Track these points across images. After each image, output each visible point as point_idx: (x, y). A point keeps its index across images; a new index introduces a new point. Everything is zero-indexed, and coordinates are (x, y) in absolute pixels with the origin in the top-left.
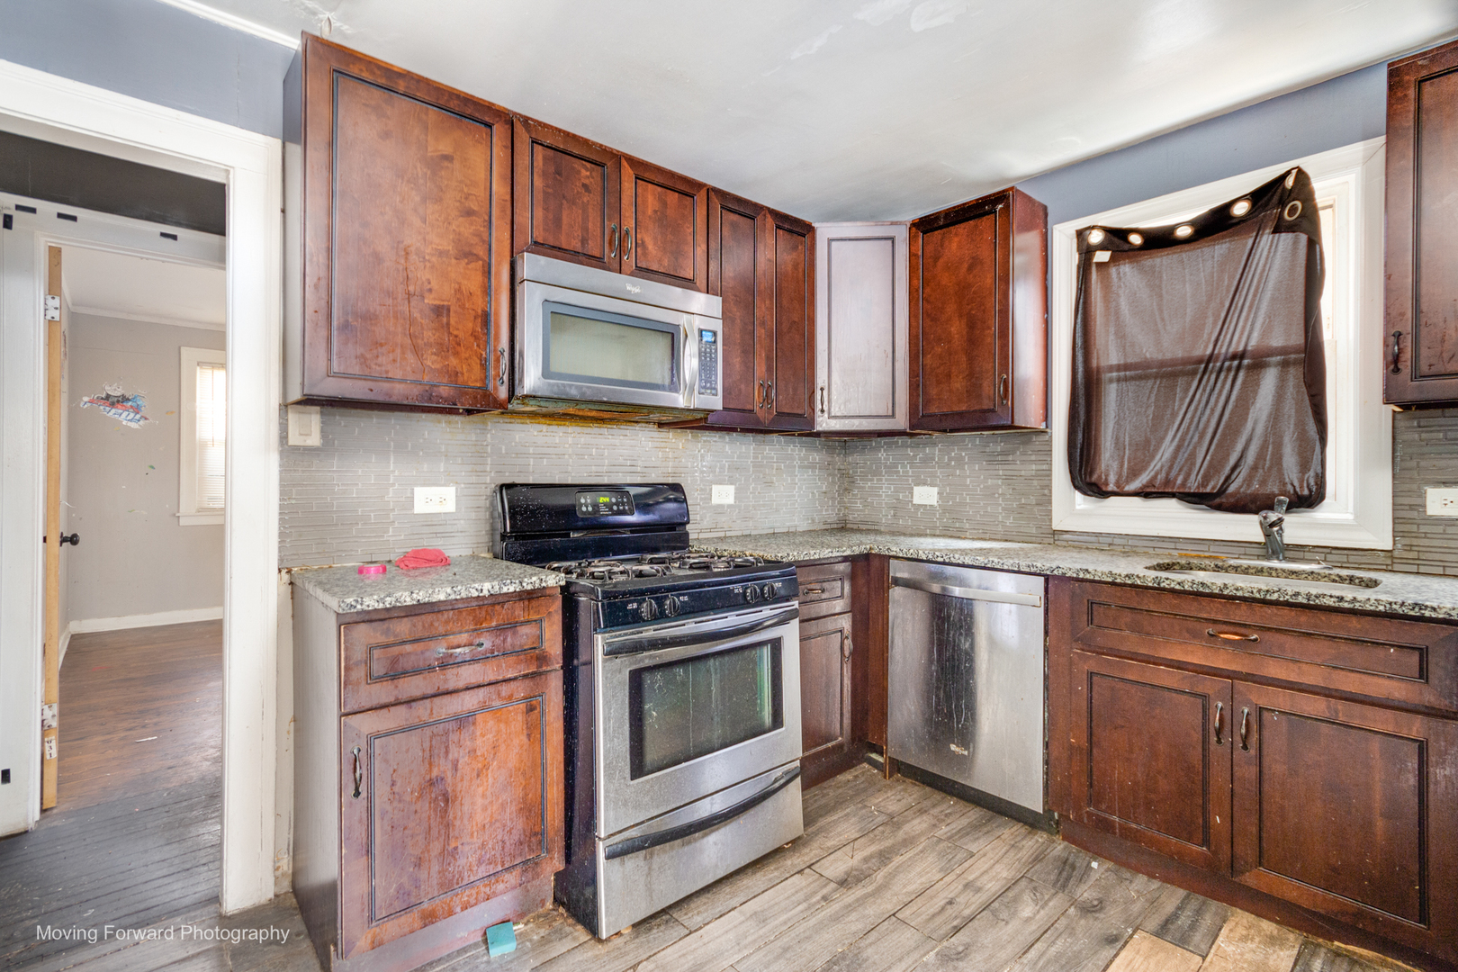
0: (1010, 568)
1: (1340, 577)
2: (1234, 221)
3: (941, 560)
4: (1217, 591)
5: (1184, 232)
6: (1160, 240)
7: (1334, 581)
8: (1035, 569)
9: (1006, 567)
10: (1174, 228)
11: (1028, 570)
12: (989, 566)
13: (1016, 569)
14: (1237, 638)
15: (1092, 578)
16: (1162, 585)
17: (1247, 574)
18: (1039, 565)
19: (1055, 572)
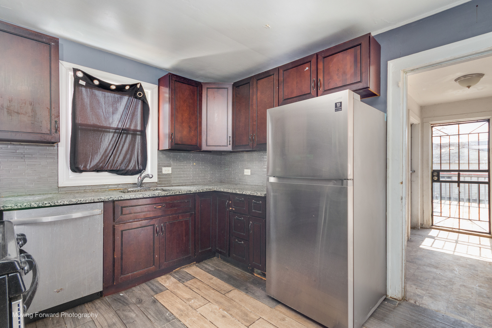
0: (90, 202)
1: (155, 189)
2: (125, 90)
3: (49, 205)
4: (157, 196)
5: (113, 87)
6: (104, 86)
7: (154, 190)
8: (101, 200)
9: (87, 202)
10: (111, 85)
11: (98, 201)
12: (79, 203)
13: (92, 201)
14: (160, 207)
15: (123, 199)
16: (144, 197)
17: (135, 192)
18: (103, 198)
19: (110, 199)
